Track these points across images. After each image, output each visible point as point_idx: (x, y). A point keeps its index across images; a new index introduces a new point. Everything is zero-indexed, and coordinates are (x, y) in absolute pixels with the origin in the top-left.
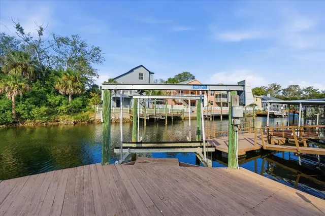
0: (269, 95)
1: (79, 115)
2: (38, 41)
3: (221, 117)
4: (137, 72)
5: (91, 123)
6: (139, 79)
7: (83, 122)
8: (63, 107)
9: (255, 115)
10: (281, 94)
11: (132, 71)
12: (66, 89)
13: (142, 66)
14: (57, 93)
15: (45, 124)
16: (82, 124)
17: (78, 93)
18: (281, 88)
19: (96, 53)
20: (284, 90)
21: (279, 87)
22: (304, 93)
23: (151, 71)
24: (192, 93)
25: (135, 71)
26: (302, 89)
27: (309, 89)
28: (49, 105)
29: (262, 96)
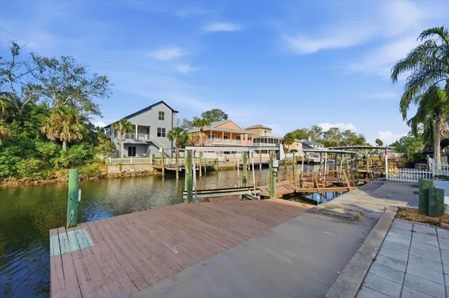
0: (310, 139)
1: (84, 169)
2: (11, 63)
3: (261, 166)
4: (156, 110)
5: (103, 178)
6: (160, 119)
7: (91, 178)
8: (62, 159)
9: (295, 162)
10: (322, 137)
11: (149, 108)
12: (59, 133)
13: (162, 102)
14: (44, 138)
15: (36, 182)
16: (89, 180)
17: (78, 138)
18: (322, 131)
19: (100, 84)
20: (325, 133)
21: (320, 129)
22: (344, 137)
23: (175, 110)
24: (225, 137)
25: (153, 108)
26: (341, 132)
27: (347, 133)
28: (39, 156)
29: (303, 141)
